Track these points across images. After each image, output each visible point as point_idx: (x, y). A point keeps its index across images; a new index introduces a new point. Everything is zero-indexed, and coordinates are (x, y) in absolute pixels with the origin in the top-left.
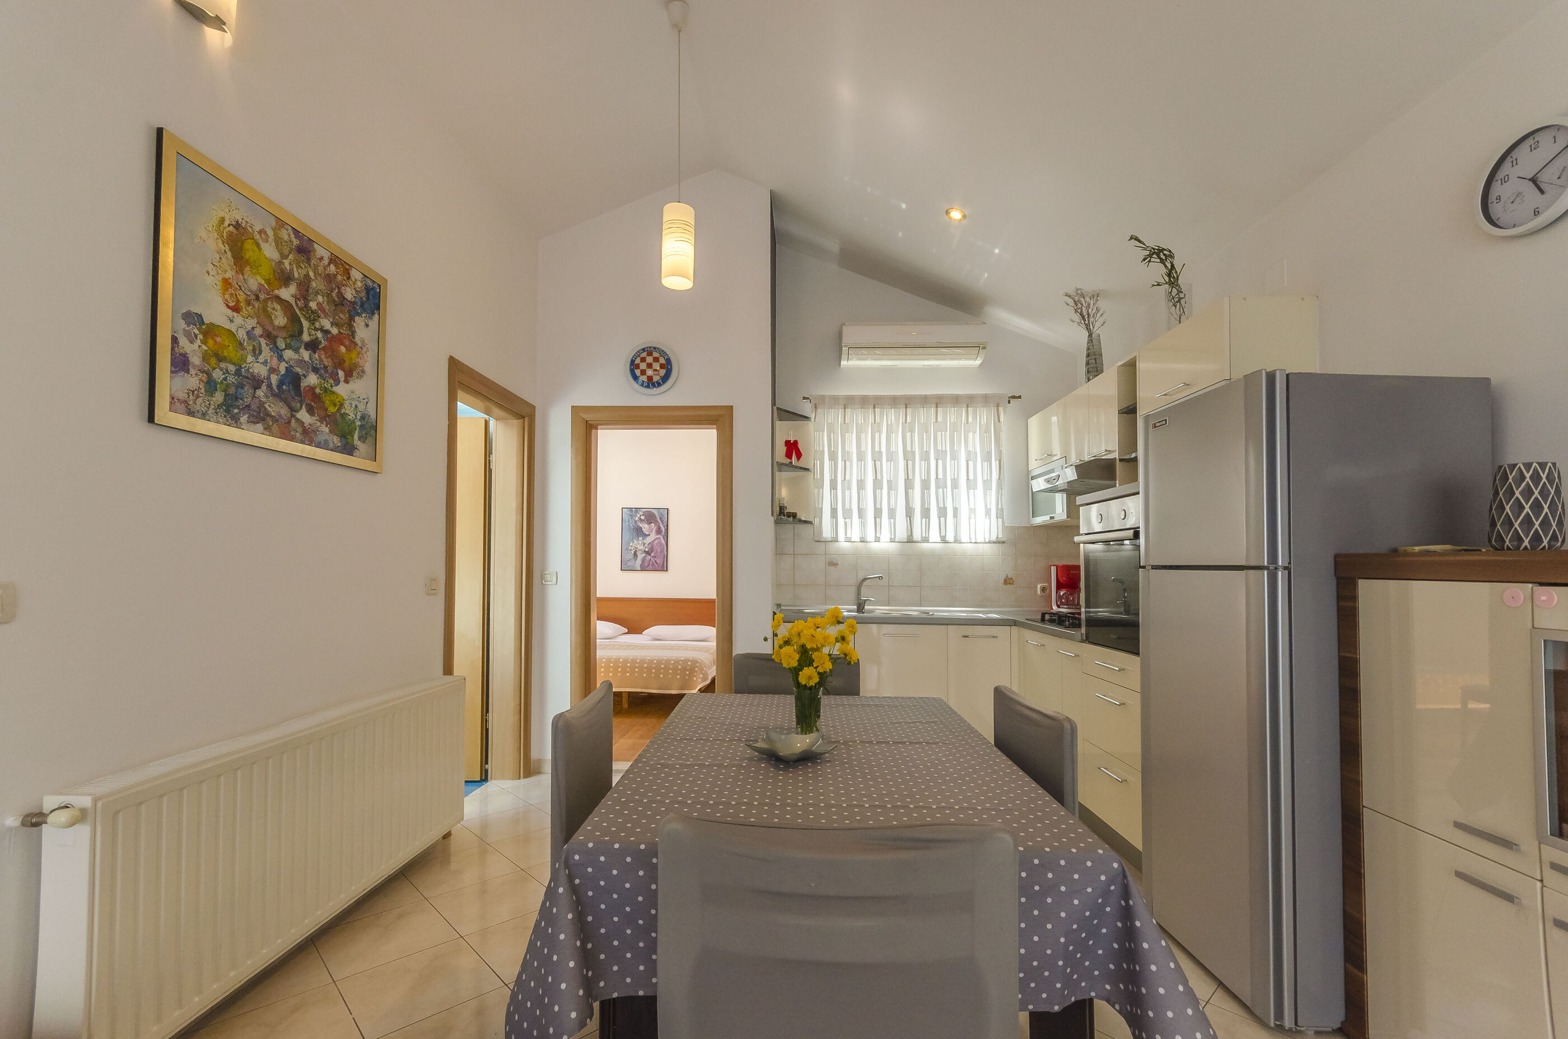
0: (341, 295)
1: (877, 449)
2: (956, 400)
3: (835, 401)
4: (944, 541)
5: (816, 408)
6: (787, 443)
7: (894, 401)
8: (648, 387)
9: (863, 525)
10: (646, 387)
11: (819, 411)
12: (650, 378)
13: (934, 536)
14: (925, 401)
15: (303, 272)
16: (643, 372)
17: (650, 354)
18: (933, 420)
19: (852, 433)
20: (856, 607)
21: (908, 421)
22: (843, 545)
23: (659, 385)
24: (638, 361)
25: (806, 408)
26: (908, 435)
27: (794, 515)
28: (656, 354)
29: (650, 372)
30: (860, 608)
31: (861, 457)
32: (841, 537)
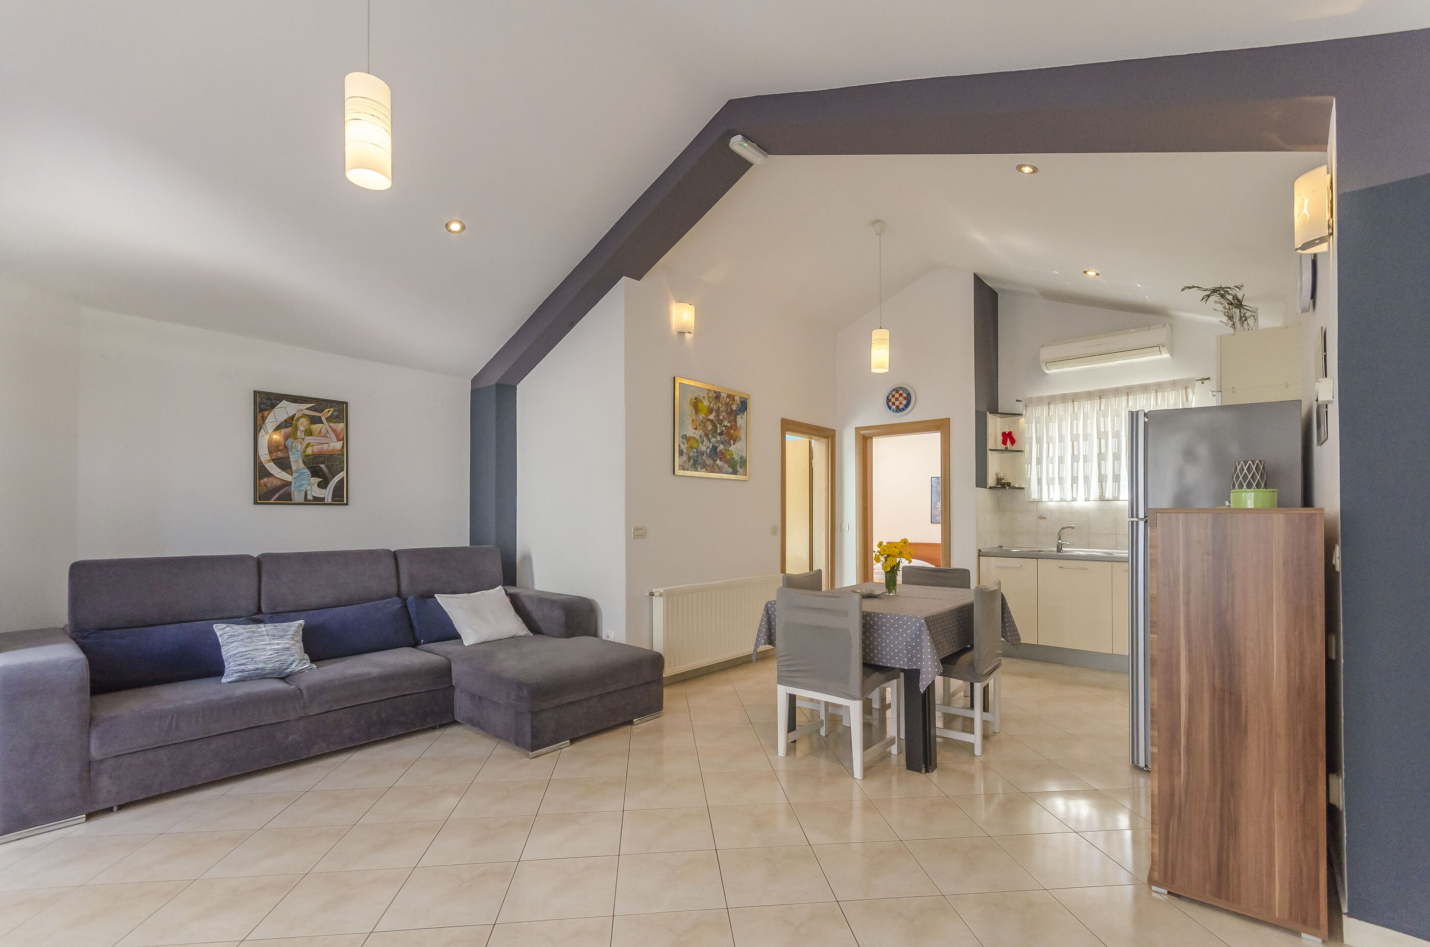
0: (731, 409)
1: (1075, 432)
2: (1145, 388)
3: (1040, 401)
5: (1026, 407)
6: (1004, 434)
7: (1089, 395)
8: (897, 412)
9: (1062, 489)
10: (896, 412)
11: (1029, 408)
12: (897, 407)
13: (1124, 495)
14: (1117, 392)
15: (717, 406)
16: (893, 404)
17: (897, 392)
18: (1124, 405)
19: (1055, 422)
20: (1056, 547)
21: (1102, 409)
22: (1047, 503)
23: (903, 410)
24: (890, 397)
25: (1019, 408)
26: (1102, 419)
27: (1009, 484)
28: (902, 391)
29: (897, 403)
30: (1059, 547)
31: (1061, 439)
32: (1046, 498)
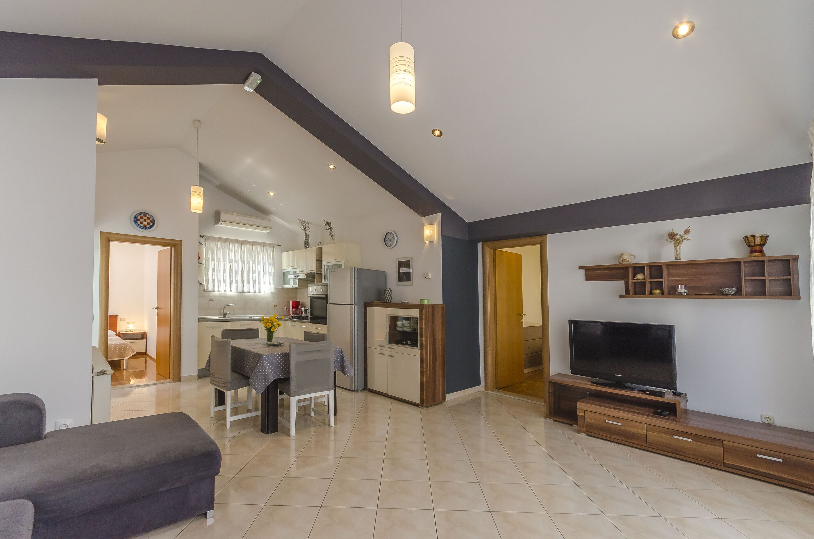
1: (231, 258)
2: (260, 244)
3: (214, 239)
4: (255, 292)
5: (206, 240)
7: (237, 242)
8: (143, 228)
9: (225, 286)
11: (207, 242)
12: (144, 225)
13: (252, 290)
14: (249, 243)
16: (141, 223)
17: (144, 215)
18: (251, 249)
19: (221, 252)
20: (222, 316)
21: (242, 249)
22: (216, 293)
23: (149, 228)
24: (138, 217)
25: (201, 240)
26: (242, 254)
28: (148, 216)
29: (145, 223)
30: (225, 316)
31: (224, 261)
32: (217, 289)
